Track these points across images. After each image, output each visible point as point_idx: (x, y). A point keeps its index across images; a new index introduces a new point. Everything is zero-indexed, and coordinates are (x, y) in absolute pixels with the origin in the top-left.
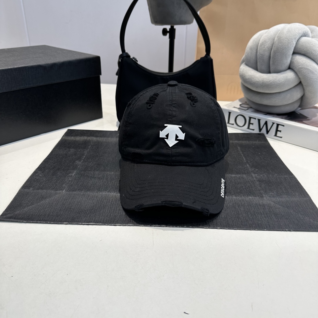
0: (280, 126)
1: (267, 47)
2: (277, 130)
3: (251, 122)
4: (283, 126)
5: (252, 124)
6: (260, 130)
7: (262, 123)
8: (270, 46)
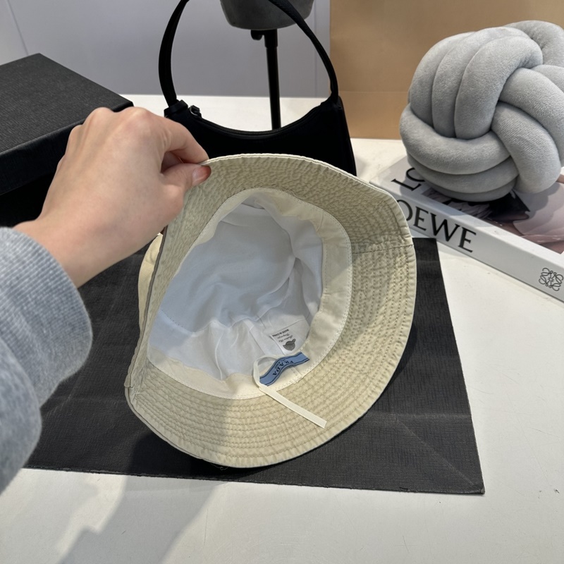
0: (468, 233)
1: (449, 88)
2: (463, 239)
3: (421, 216)
4: (475, 234)
5: (423, 220)
6: (436, 232)
7: (439, 223)
8: (455, 85)
